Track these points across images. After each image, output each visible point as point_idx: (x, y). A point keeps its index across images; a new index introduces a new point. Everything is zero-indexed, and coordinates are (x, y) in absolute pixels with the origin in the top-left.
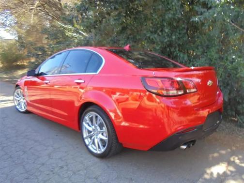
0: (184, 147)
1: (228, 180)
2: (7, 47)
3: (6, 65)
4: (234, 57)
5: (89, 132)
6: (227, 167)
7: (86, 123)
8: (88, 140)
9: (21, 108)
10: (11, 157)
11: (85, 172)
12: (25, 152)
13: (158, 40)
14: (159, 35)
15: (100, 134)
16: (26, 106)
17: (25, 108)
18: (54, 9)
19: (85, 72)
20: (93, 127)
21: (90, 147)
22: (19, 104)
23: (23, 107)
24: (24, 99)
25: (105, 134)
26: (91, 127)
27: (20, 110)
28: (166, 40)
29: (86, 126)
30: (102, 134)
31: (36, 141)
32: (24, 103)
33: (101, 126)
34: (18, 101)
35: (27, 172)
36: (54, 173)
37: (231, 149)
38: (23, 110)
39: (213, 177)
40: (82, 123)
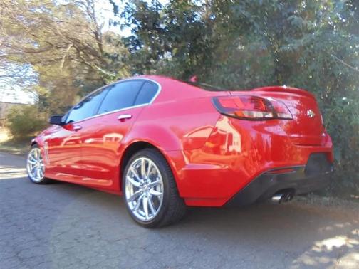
0: (278, 198)
1: (350, 253)
2: (22, 111)
3: (18, 136)
4: (344, 99)
5: (136, 189)
6: (346, 240)
7: (131, 177)
8: (133, 204)
9: (36, 176)
10: (15, 225)
11: (127, 241)
12: (36, 221)
13: (235, 81)
14: (236, 76)
15: (152, 189)
16: (44, 173)
17: (41, 176)
18: (92, 57)
19: (133, 105)
20: (142, 181)
21: (135, 213)
22: (33, 171)
23: (39, 174)
24: (41, 162)
25: (158, 188)
26: (138, 181)
27: (34, 179)
28: (247, 81)
29: (132, 181)
30: (155, 189)
31: (54, 211)
32: (41, 169)
33: (153, 177)
34: (33, 165)
35: (39, 239)
36: (79, 242)
37: (352, 223)
38: (39, 179)
39: (326, 249)
40: (125, 178)
